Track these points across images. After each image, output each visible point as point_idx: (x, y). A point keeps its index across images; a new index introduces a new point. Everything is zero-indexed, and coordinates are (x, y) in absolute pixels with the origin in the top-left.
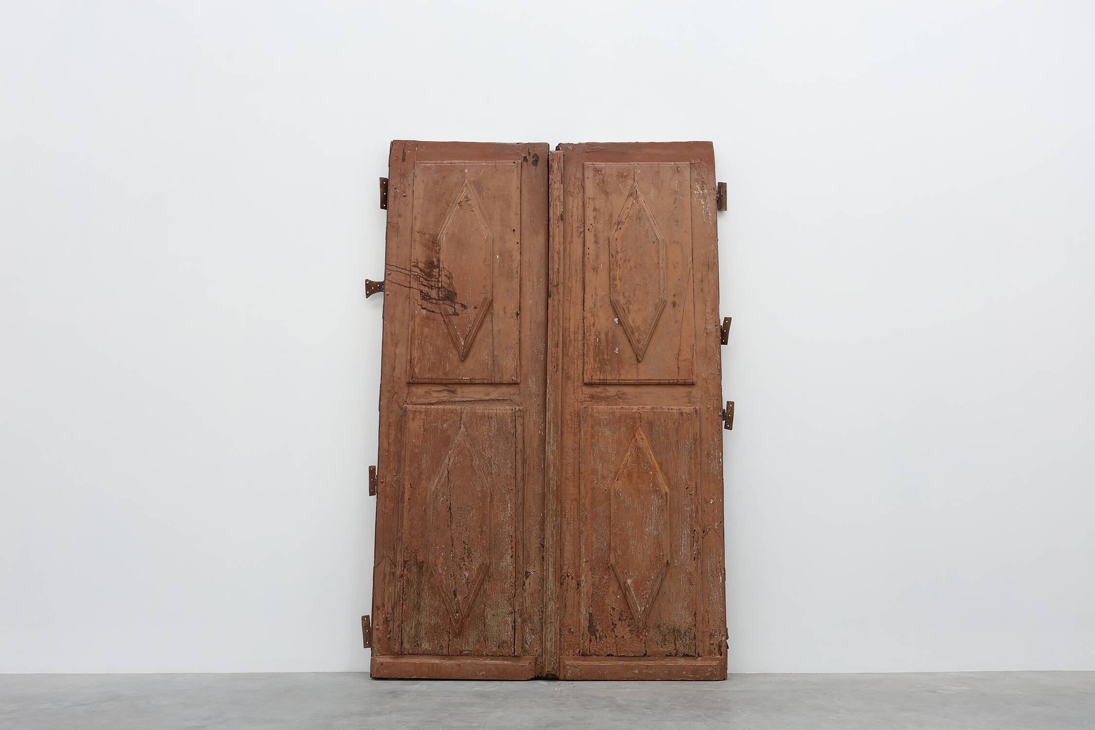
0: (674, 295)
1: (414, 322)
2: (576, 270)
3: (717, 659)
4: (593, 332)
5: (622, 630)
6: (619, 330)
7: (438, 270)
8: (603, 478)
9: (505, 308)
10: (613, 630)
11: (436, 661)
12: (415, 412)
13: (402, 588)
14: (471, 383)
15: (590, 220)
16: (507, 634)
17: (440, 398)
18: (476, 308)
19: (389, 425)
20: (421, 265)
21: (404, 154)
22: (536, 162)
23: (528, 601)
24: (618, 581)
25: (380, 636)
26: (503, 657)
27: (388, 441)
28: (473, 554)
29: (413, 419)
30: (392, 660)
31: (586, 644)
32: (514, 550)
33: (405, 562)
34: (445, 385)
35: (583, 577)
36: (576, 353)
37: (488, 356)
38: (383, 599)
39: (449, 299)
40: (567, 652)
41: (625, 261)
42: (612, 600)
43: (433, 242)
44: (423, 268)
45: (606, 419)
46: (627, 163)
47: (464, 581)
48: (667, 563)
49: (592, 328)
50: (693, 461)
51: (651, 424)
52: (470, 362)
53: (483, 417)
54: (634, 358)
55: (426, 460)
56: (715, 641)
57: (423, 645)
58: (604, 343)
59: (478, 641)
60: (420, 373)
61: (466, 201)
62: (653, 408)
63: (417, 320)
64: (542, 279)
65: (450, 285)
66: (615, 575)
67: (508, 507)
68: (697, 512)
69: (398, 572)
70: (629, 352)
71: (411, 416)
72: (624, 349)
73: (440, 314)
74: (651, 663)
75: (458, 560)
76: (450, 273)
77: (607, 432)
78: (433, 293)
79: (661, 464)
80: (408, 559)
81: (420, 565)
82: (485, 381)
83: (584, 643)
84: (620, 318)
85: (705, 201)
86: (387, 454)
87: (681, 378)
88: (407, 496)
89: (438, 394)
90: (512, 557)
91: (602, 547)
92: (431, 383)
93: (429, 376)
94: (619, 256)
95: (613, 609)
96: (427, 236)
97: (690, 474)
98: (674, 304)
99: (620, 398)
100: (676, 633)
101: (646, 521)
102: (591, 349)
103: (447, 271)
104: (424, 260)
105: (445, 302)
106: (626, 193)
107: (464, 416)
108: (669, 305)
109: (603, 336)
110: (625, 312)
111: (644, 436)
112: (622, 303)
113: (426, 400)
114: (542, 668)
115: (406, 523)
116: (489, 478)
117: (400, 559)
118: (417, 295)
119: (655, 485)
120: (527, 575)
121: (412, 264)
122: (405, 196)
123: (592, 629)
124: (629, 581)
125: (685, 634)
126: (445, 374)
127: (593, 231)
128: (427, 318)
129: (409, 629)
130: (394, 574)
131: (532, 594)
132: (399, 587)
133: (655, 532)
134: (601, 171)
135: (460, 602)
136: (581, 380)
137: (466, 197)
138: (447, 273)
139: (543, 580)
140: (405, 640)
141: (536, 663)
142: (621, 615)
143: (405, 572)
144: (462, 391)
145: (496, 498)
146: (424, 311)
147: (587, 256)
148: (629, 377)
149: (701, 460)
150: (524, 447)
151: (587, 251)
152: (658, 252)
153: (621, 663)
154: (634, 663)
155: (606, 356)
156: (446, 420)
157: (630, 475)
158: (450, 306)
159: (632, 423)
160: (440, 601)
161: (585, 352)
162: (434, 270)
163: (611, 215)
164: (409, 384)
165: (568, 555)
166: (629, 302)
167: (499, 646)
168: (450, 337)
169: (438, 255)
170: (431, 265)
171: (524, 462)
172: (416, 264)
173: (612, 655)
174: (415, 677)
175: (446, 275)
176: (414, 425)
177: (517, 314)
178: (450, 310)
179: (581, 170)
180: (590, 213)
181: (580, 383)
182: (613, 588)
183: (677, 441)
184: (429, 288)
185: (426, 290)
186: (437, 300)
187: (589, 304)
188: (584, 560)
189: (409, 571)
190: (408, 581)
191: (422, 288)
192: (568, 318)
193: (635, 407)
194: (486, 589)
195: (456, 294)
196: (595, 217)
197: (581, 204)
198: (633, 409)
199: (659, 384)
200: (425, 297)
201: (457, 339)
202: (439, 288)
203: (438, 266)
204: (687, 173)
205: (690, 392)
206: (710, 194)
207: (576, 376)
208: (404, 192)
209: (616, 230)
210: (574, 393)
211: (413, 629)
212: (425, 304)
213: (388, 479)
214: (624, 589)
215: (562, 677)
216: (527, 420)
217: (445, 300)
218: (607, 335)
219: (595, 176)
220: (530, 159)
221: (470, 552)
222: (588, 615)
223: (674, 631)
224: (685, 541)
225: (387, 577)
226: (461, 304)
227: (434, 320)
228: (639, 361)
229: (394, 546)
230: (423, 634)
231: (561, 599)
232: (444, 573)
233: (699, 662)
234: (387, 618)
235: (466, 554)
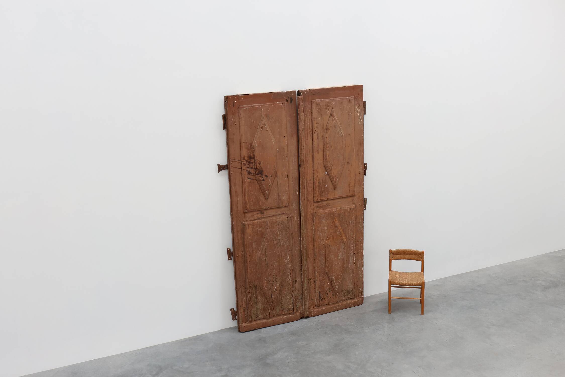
0: (348, 159)
1: (245, 185)
2: (310, 152)
3: (360, 298)
4: (317, 180)
5: (330, 295)
6: (328, 178)
7: (254, 160)
8: (323, 239)
9: (282, 174)
10: (327, 296)
11: (265, 321)
12: (248, 225)
13: (250, 297)
14: (270, 208)
15: (315, 129)
16: (291, 306)
17: (258, 217)
18: (271, 176)
19: (238, 232)
20: (246, 158)
21: (233, 103)
22: (291, 102)
23: (297, 292)
24: (329, 278)
25: (242, 316)
26: (289, 314)
27: (238, 238)
28: (277, 279)
29: (248, 228)
30: (248, 324)
31: (318, 303)
32: (291, 274)
33: (250, 287)
34: (259, 211)
35: (316, 279)
36: (311, 189)
37: (277, 196)
38: (242, 302)
39: (260, 174)
40: (311, 307)
41: (330, 147)
42: (327, 285)
43: (250, 147)
44: (247, 160)
45: (323, 216)
46: (329, 99)
47: (274, 290)
48: (346, 268)
49: (317, 178)
50: (354, 227)
51: (339, 215)
52: (270, 200)
53: (276, 222)
54: (333, 188)
55: (254, 244)
56: (360, 291)
57: (259, 316)
58: (322, 184)
59: (280, 310)
60: (249, 208)
61: (265, 126)
62: (340, 208)
63: (246, 184)
64: (296, 158)
65: (261, 167)
66: (328, 276)
67: (288, 258)
68: (355, 246)
69: (248, 291)
70: (331, 186)
71: (247, 227)
72: (329, 185)
73: (256, 180)
74: (340, 304)
75: (272, 283)
76: (260, 162)
77: (324, 221)
78: (252, 171)
79: (343, 230)
80: (251, 285)
81: (256, 287)
82: (276, 207)
83: (317, 303)
84: (328, 172)
85: (359, 114)
86: (238, 244)
87: (350, 194)
88: (248, 260)
89: (257, 215)
90: (291, 277)
91: (323, 266)
92: (254, 211)
93: (253, 208)
94: (328, 145)
95: (327, 288)
96: (247, 144)
97: (353, 232)
98: (348, 163)
99: (328, 205)
100: (348, 292)
101: (339, 254)
102: (317, 187)
103: (259, 161)
104: (247, 156)
105: (259, 176)
106: (329, 114)
107: (268, 223)
108: (346, 163)
109: (321, 180)
110: (330, 170)
111: (337, 221)
112: (329, 166)
113: (252, 219)
114: (303, 315)
115: (249, 271)
116: (280, 247)
117: (248, 286)
118: (245, 172)
119: (342, 239)
120: (296, 282)
121: (242, 158)
122: (235, 124)
123: (320, 297)
124: (333, 278)
125: (351, 292)
126: (259, 207)
127: (317, 133)
128: (250, 182)
129: (254, 312)
130: (245, 292)
131: (298, 289)
132: (248, 297)
133: (342, 258)
134: (319, 104)
135: (274, 298)
136: (313, 200)
137: (264, 124)
138: (259, 162)
139: (302, 283)
140: (253, 316)
141: (301, 313)
142: (330, 290)
143: (251, 291)
144: (267, 213)
145: (283, 255)
146: (249, 180)
147: (314, 145)
148: (331, 197)
149: (357, 226)
150: (292, 233)
151: (314, 143)
152: (343, 141)
153: (330, 307)
154: (335, 305)
155: (322, 189)
156: (261, 226)
157: (333, 238)
158: (261, 177)
159: (332, 216)
160: (264, 299)
161: (315, 189)
162: (252, 160)
163: (323, 125)
164: (244, 213)
165: (310, 271)
166: (332, 165)
167: (288, 311)
168: (260, 190)
169: (253, 153)
170: (251, 158)
171: (293, 238)
172: (244, 158)
173: (326, 305)
174: (258, 328)
175: (258, 163)
176: (249, 231)
177: (287, 176)
178: (261, 179)
179: (310, 104)
180: (315, 125)
181: (313, 202)
182: (327, 280)
183: (349, 220)
184: (250, 168)
185: (249, 169)
186: (254, 174)
187: (316, 167)
188: (317, 272)
189: (252, 290)
190: (252, 294)
191: (247, 169)
192: (307, 174)
193: (333, 209)
194: (282, 291)
195: (263, 171)
196: (317, 127)
197: (311, 120)
198: (333, 210)
199: (342, 198)
200: (249, 173)
201: (265, 191)
202: (255, 169)
203: (254, 158)
204: (353, 102)
205: (353, 199)
206: (361, 111)
207: (311, 199)
208: (235, 122)
209: (326, 133)
210: (311, 206)
211: (255, 311)
212: (249, 176)
213: (240, 254)
214: (331, 281)
215: (310, 316)
216: (292, 221)
217: (258, 174)
218: (323, 180)
219: (317, 107)
220: (289, 100)
221: (276, 279)
222: (318, 292)
223: (347, 291)
224: (351, 258)
225: (243, 294)
226: (266, 175)
227: (253, 183)
228: (335, 189)
229: (244, 281)
230: (259, 312)
231: (309, 289)
232: (267, 289)
233: (355, 300)
234: (244, 309)
235: (275, 280)
